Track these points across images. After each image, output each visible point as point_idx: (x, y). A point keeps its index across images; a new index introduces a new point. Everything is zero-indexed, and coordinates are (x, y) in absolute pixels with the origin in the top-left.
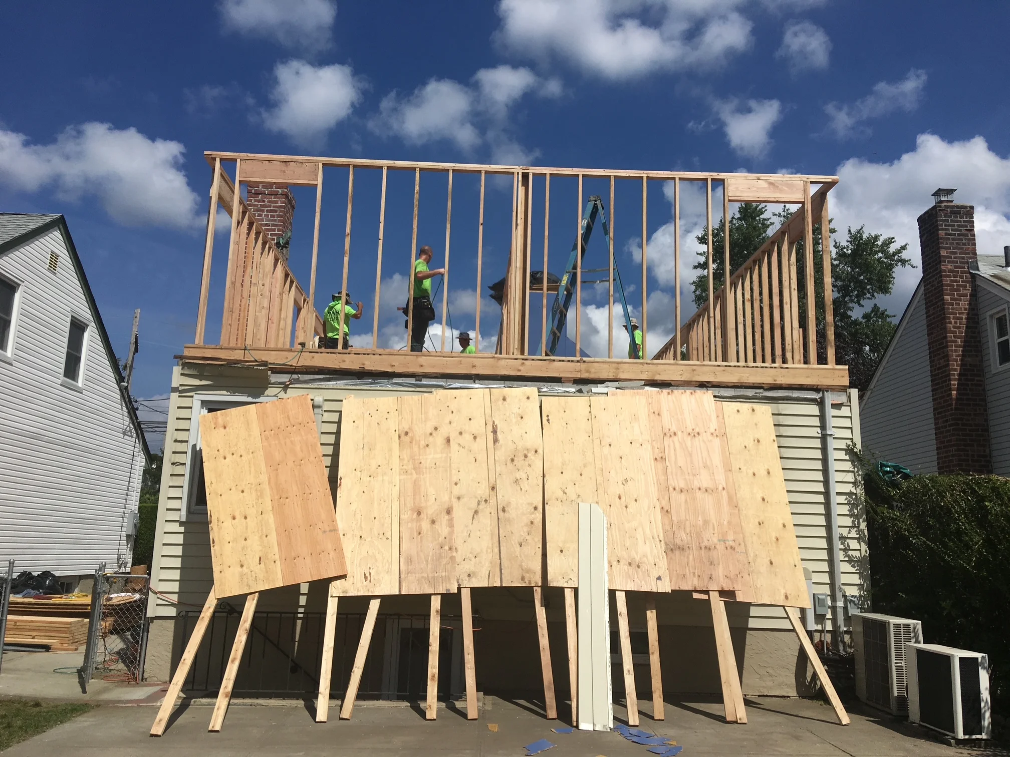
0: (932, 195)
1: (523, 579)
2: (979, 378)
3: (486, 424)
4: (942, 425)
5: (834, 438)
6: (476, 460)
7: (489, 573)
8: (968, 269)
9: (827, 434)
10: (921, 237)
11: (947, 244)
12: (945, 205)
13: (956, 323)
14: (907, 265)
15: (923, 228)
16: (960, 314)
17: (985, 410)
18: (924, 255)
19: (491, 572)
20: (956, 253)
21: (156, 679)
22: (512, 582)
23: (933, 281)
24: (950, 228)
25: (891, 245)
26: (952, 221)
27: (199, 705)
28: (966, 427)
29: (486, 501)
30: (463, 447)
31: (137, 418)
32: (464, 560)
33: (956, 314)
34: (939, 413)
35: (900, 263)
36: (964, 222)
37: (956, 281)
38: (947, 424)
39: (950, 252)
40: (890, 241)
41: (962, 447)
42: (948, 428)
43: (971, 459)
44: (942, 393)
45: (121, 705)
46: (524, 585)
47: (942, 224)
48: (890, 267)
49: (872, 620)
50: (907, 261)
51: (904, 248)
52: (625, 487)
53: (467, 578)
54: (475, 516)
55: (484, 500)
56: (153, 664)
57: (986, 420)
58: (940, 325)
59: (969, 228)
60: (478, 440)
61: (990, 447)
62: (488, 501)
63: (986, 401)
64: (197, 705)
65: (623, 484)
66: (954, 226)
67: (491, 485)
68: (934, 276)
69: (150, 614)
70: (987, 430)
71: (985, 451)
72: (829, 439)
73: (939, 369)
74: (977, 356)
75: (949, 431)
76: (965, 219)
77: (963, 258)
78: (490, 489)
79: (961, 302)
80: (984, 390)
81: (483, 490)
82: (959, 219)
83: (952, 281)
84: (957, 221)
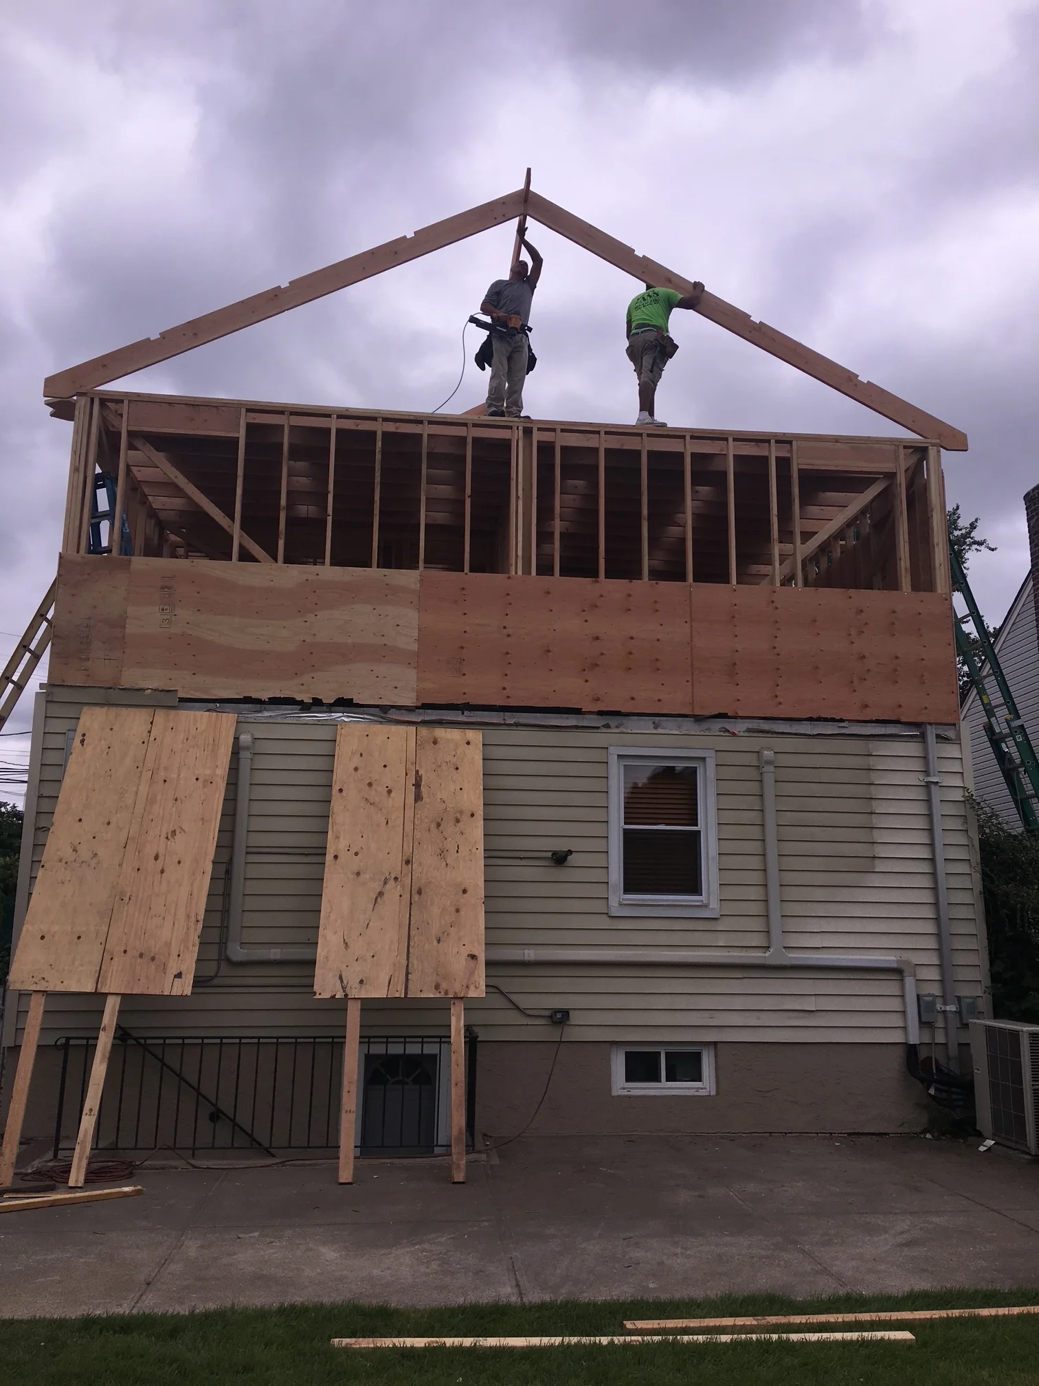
1: (437, 987)
3: (406, 774)
5: (941, 787)
6: (387, 821)
7: (390, 980)
9: (931, 782)
10: (1028, 520)
15: (1033, 508)
19: (392, 978)
22: (421, 991)
29: (396, 879)
30: (371, 804)
32: (357, 960)
46: (438, 996)
49: (996, 1028)
52: (169, 843)
53: (357, 985)
54: (379, 900)
55: (393, 877)
60: (393, 795)
62: (399, 880)
65: (167, 838)
67: (405, 858)
69: (6, 1042)
72: (934, 789)
78: (404, 863)
81: (393, 863)
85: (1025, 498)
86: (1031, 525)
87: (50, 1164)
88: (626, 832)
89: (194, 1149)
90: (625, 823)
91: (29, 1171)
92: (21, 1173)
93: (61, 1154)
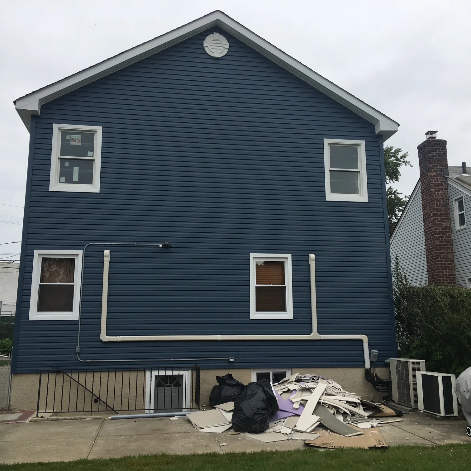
0: (425, 134)
2: (449, 234)
4: (431, 258)
8: (443, 175)
10: (419, 157)
11: (433, 161)
12: (432, 140)
13: (437, 204)
15: (421, 152)
16: (439, 199)
17: (452, 250)
18: (421, 167)
20: (437, 166)
21: (18, 409)
23: (426, 181)
24: (434, 152)
26: (435, 149)
27: (51, 420)
28: (442, 260)
33: (437, 199)
34: (428, 252)
35: (404, 164)
36: (442, 149)
37: (437, 181)
38: (433, 258)
39: (434, 165)
41: (441, 270)
42: (433, 260)
43: (445, 277)
44: (430, 241)
47: (430, 150)
48: (398, 165)
49: (400, 361)
50: (408, 162)
51: (406, 155)
57: (453, 256)
58: (429, 205)
59: (444, 152)
61: (455, 270)
63: (453, 246)
66: (436, 151)
68: (426, 178)
70: (453, 261)
71: (452, 272)
73: (428, 228)
74: (448, 222)
75: (434, 262)
76: (442, 148)
77: (441, 169)
79: (440, 193)
80: (452, 240)
82: (439, 148)
83: (435, 181)
84: (438, 149)
85: (418, 147)
86: (420, 159)
87: (36, 418)
88: (256, 287)
89: (91, 411)
90: (256, 284)
91: (28, 421)
92: (25, 422)
93: (40, 415)
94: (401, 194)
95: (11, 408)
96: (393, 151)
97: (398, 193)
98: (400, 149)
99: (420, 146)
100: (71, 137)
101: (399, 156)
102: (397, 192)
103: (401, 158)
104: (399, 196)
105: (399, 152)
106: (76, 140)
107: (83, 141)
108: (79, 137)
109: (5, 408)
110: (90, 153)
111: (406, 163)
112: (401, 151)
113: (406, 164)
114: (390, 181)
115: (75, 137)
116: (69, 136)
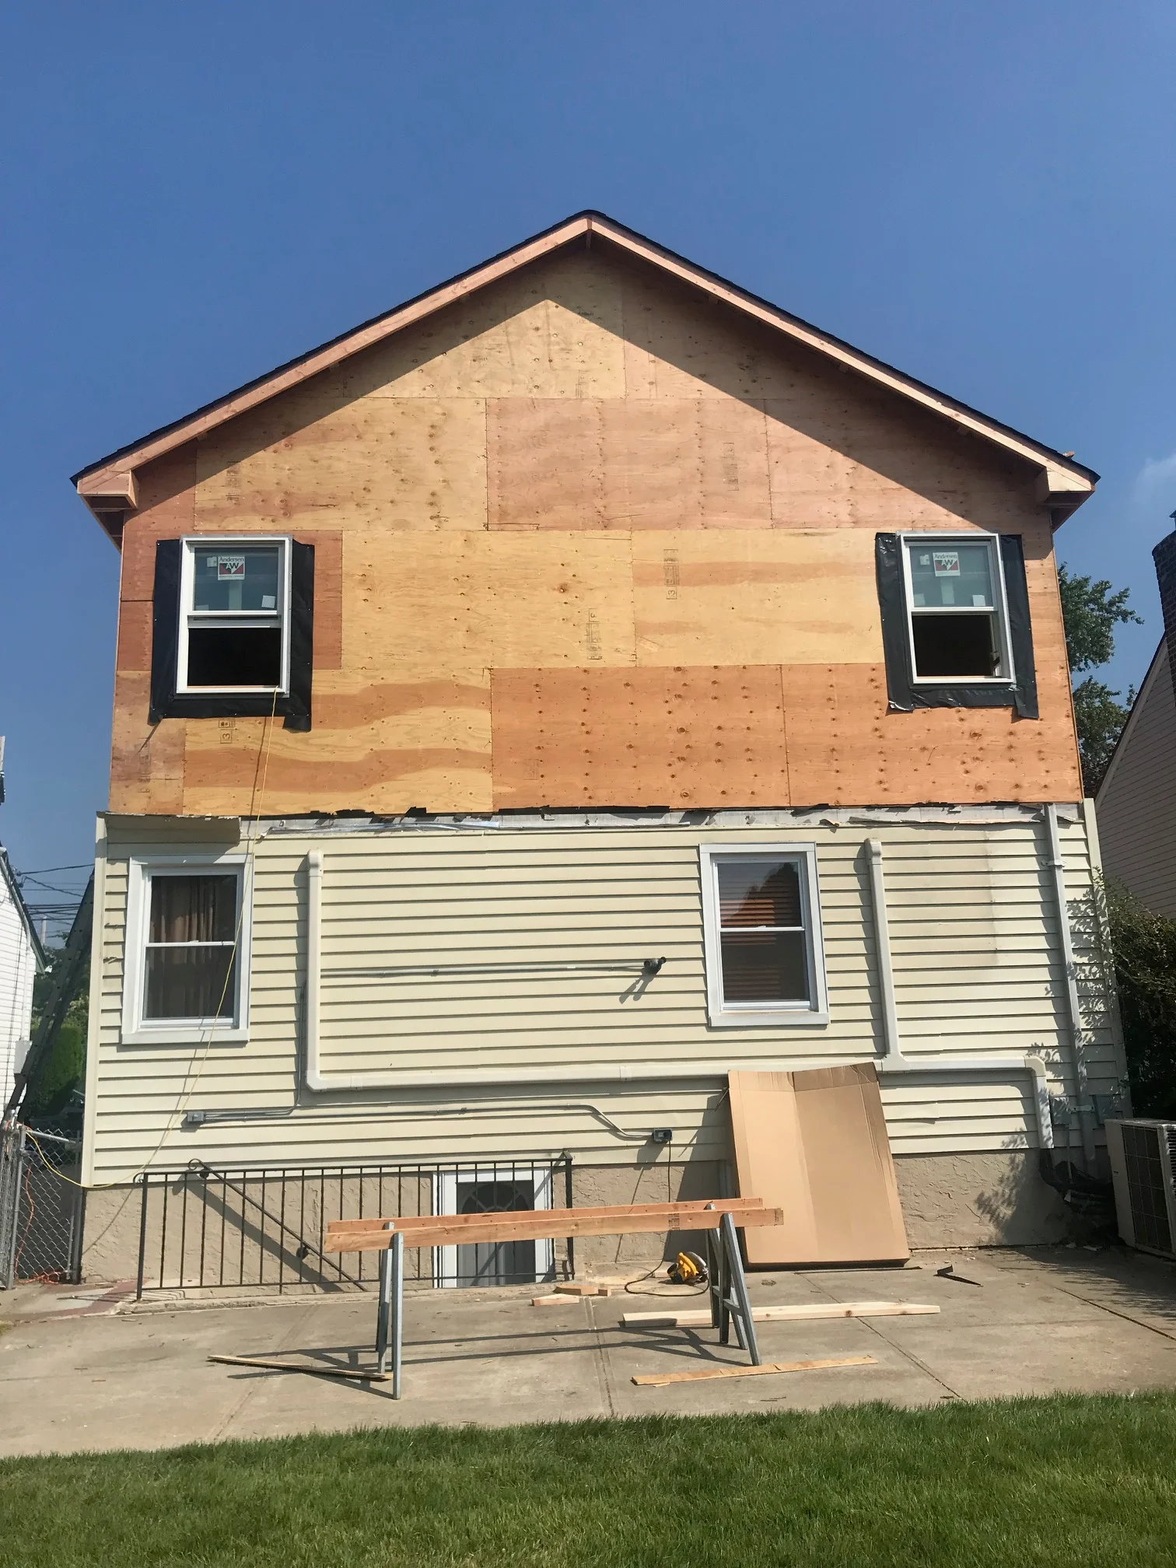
0: (1171, 517)
5: (1065, 871)
9: (1054, 866)
10: (1159, 577)
14: (1129, 619)
15: (1162, 563)
21: (99, 1277)
25: (1107, 592)
27: (174, 1310)
31: (21, 900)
35: (1120, 618)
40: (1103, 587)
45: (56, 1318)
48: (1106, 622)
49: (1135, 1127)
50: (1131, 613)
51: (1123, 595)
56: (95, 1257)
64: (171, 1310)
69: (85, 1182)
72: (1059, 873)
85: (1153, 552)
87: (134, 1305)
88: (724, 935)
89: (281, 1285)
90: (723, 926)
91: (113, 1312)
92: (104, 1315)
93: (145, 1295)
94: (1118, 694)
95: (84, 1274)
96: (1089, 589)
97: (1109, 693)
98: (1108, 582)
99: (1160, 548)
100: (220, 562)
101: (1106, 600)
102: (1106, 690)
103: (1112, 604)
104: (1111, 699)
105: (1105, 589)
106: (232, 567)
107: (249, 567)
108: (240, 560)
109: (68, 1278)
110: (268, 600)
111: (1125, 615)
112: (1110, 587)
113: (1124, 620)
114: (1086, 664)
115: (230, 560)
116: (214, 559)
